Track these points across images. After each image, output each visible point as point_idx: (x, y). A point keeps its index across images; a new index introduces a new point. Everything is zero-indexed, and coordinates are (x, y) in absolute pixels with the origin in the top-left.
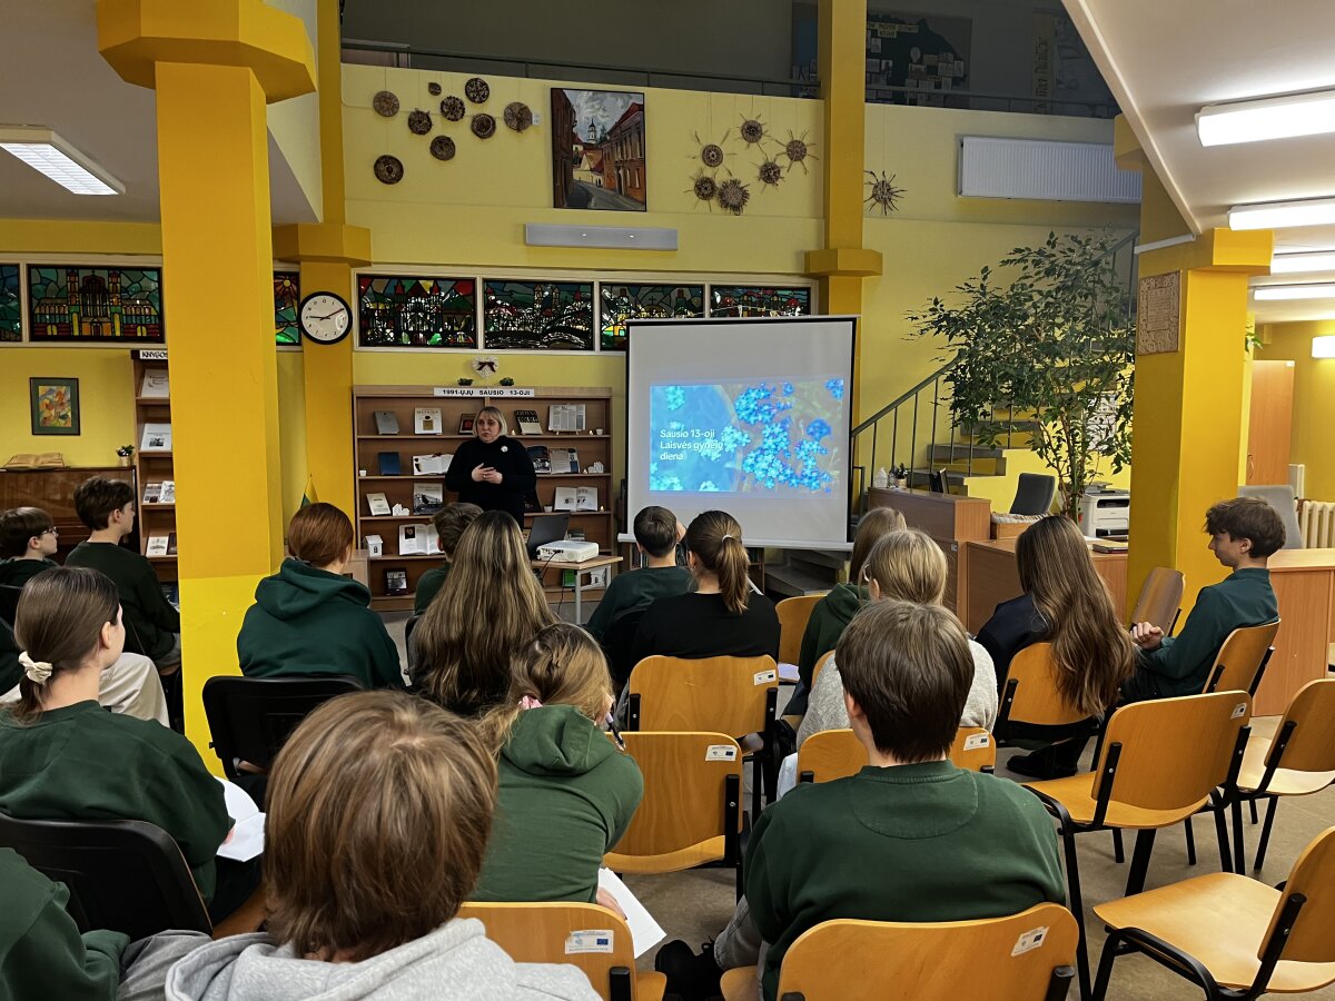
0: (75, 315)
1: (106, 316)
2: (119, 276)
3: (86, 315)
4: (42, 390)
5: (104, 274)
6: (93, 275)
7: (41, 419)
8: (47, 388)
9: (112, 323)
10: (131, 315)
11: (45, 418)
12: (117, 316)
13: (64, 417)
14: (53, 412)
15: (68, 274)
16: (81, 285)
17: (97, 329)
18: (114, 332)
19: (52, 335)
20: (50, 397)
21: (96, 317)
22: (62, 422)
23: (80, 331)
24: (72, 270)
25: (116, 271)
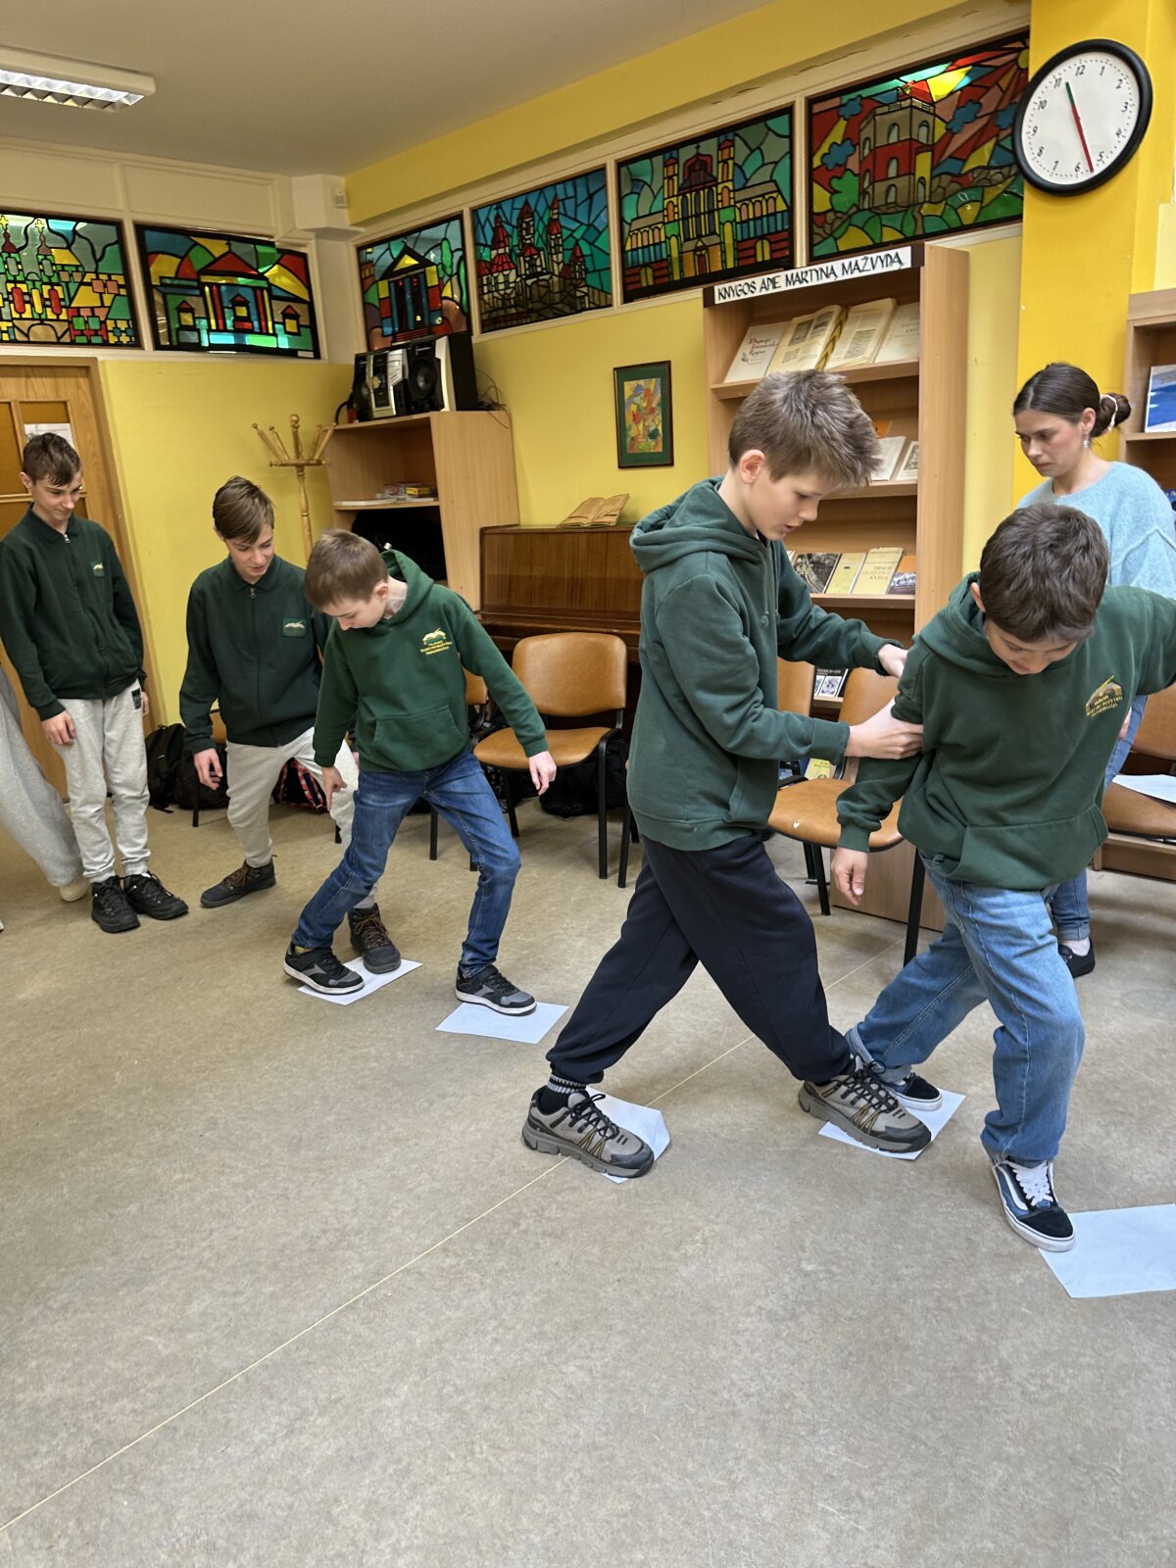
0: (674, 241)
1: (712, 233)
2: (733, 142)
3: (687, 239)
4: (629, 387)
5: (709, 147)
6: (698, 154)
7: (628, 440)
8: (634, 383)
9: (722, 243)
10: (749, 220)
11: (633, 439)
12: (728, 227)
13: (653, 435)
14: (641, 426)
15: (666, 165)
16: (681, 181)
17: (701, 261)
18: (724, 262)
19: (648, 287)
20: (637, 400)
21: (699, 237)
22: (652, 443)
23: (681, 271)
24: (668, 151)
25: (726, 134)
